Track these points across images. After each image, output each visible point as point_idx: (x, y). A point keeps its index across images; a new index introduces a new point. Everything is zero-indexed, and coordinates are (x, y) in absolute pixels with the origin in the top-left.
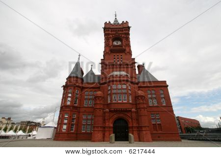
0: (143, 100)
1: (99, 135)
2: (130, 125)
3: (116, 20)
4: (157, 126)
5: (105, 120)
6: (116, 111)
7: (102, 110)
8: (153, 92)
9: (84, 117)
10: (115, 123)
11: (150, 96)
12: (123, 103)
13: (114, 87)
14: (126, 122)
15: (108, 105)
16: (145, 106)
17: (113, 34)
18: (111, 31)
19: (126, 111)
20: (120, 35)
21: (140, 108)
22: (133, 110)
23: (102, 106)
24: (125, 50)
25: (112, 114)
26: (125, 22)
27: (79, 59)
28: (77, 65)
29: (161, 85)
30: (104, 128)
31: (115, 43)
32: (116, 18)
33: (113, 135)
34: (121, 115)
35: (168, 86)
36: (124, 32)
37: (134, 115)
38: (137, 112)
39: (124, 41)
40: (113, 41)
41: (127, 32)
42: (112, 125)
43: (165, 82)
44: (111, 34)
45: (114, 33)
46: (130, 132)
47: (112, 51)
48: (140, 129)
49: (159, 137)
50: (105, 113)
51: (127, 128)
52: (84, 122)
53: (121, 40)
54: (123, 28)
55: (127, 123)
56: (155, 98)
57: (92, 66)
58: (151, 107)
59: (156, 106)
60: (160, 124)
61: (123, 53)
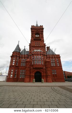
0: (49, 63)
1: (28, 79)
2: (42, 75)
3: (37, 25)
4: (55, 75)
5: (31, 72)
6: (36, 68)
7: (29, 68)
8: (53, 60)
9: (21, 71)
10: (35, 74)
11: (52, 62)
12: (39, 65)
13: (35, 57)
15: (32, 65)
16: (50, 66)
18: (35, 30)
19: (41, 68)
21: (47, 67)
22: (44, 68)
23: (29, 66)
24: (41, 39)
25: (34, 70)
26: (41, 26)
27: (19, 43)
28: (18, 46)
29: (57, 56)
30: (30, 76)
31: (36, 36)
32: (37, 24)
33: (34, 80)
34: (38, 70)
35: (60, 57)
36: (41, 30)
37: (44, 70)
39: (40, 35)
40: (35, 35)
41: (42, 31)
42: (34, 75)
43: (59, 55)
46: (42, 78)
47: (35, 40)
48: (47, 77)
49: (55, 80)
50: (31, 69)
51: (41, 76)
52: (21, 73)
53: (39, 35)
55: (41, 74)
56: (54, 63)
57: (25, 46)
58: (52, 66)
59: (54, 66)
60: (56, 74)
61: (40, 41)
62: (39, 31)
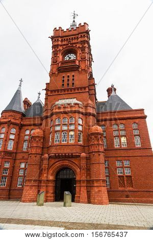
0: (98, 140)
2: (78, 178)
5: (42, 170)
9: (22, 166)
11: (116, 133)
13: (58, 122)
15: (49, 148)
17: (64, 45)
18: (62, 41)
19: (72, 156)
20: (74, 45)
22: (83, 155)
24: (79, 67)
25: (53, 161)
27: (20, 86)
30: (40, 181)
32: (74, 21)
35: (146, 117)
38: (88, 159)
39: (78, 54)
43: (142, 110)
44: (61, 45)
45: (66, 43)
47: (60, 70)
50: (42, 160)
52: (21, 173)
53: (76, 53)
55: (75, 175)
56: (125, 136)
57: (40, 94)
58: (116, 150)
59: (124, 149)
61: (77, 72)
62: (75, 43)
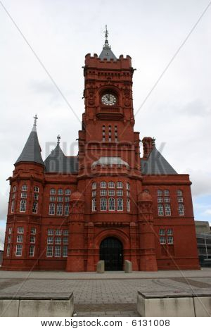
0: (148, 209)
1: (79, 262)
2: (126, 247)
3: (107, 49)
4: (168, 248)
5: (87, 239)
6: (106, 226)
7: (82, 224)
8: (166, 193)
9: (50, 233)
10: (102, 243)
11: (160, 200)
12: (116, 213)
13: (103, 185)
14: (120, 242)
15: (92, 215)
16: (152, 219)
17: (102, 81)
18: (99, 74)
19: (122, 225)
20: (116, 85)
21: (143, 222)
22: (133, 224)
23: (82, 218)
24: (123, 116)
25: (98, 230)
26: (125, 57)
27: (35, 125)
28: (34, 136)
29: (181, 181)
30: (86, 251)
31: (105, 100)
33: (102, 263)
34: (113, 232)
35: (191, 183)
36: (123, 78)
37: (133, 232)
38: (137, 228)
40: (102, 93)
41: (127, 79)
42: (97, 247)
43: (187, 176)
44: (99, 81)
46: (125, 257)
47: (100, 117)
48: (140, 253)
49: (169, 264)
50: (87, 228)
51: (122, 251)
52: (50, 242)
53: (117, 95)
54: (121, 70)
55: (122, 244)
56: (169, 204)
57: (59, 138)
58: (160, 218)
59: (168, 218)
60: (172, 245)
61: (120, 122)
62: (116, 82)
